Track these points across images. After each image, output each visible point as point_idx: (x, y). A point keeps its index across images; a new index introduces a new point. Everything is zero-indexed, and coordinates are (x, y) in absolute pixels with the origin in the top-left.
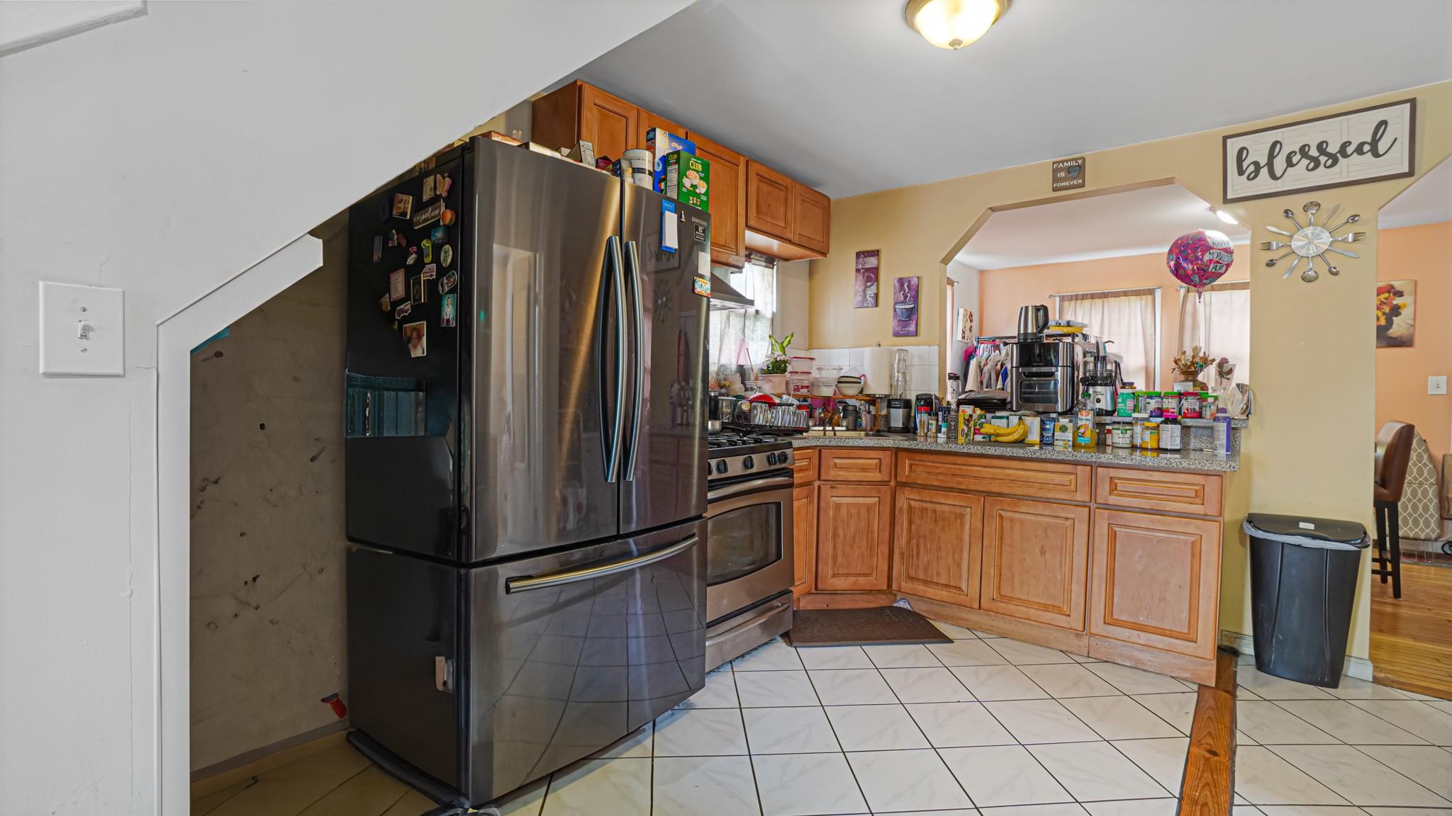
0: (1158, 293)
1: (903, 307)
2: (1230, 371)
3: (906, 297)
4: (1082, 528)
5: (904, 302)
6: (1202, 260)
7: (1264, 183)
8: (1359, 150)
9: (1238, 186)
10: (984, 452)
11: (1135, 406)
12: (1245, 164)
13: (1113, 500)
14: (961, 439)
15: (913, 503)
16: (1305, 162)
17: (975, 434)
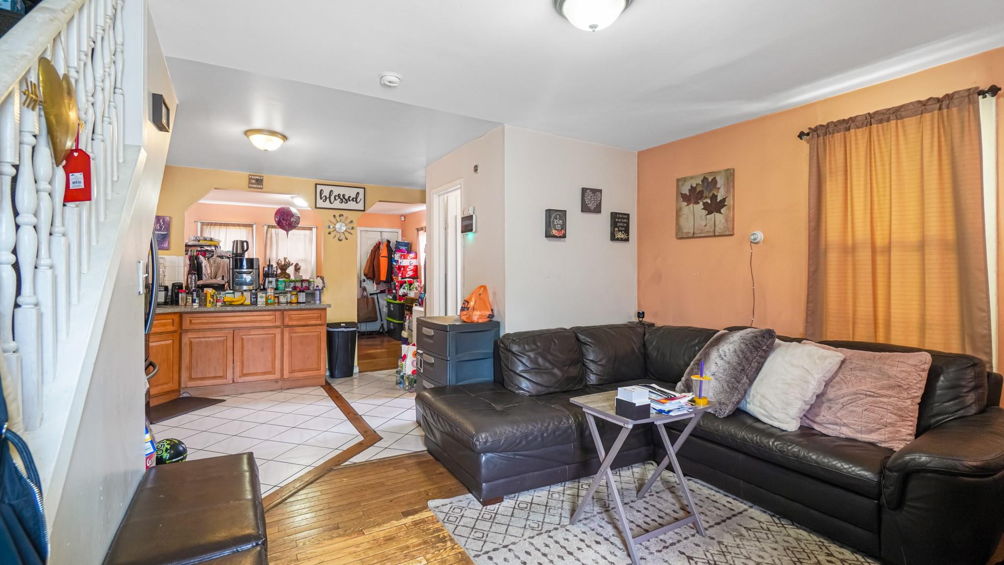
0: (254, 227)
1: (159, 233)
2: (299, 269)
3: (161, 227)
4: (278, 337)
5: (160, 230)
6: (290, 220)
7: (327, 204)
8: (353, 200)
9: (320, 203)
10: (234, 309)
11: (285, 286)
12: (322, 196)
13: (291, 323)
14: (209, 305)
15: (192, 340)
16: (339, 200)
17: (217, 302)
